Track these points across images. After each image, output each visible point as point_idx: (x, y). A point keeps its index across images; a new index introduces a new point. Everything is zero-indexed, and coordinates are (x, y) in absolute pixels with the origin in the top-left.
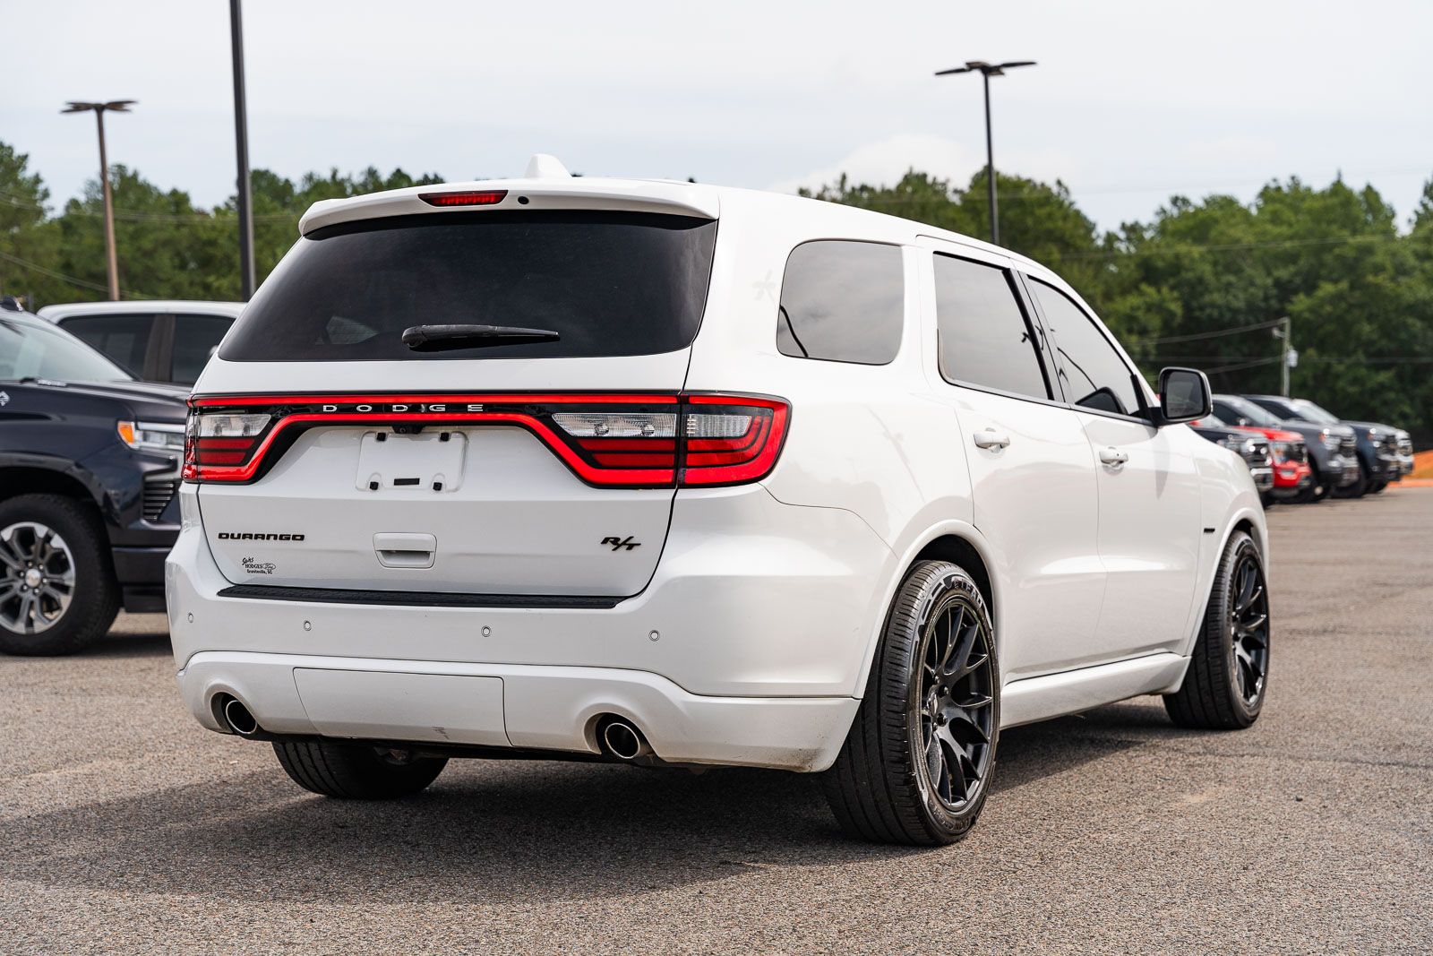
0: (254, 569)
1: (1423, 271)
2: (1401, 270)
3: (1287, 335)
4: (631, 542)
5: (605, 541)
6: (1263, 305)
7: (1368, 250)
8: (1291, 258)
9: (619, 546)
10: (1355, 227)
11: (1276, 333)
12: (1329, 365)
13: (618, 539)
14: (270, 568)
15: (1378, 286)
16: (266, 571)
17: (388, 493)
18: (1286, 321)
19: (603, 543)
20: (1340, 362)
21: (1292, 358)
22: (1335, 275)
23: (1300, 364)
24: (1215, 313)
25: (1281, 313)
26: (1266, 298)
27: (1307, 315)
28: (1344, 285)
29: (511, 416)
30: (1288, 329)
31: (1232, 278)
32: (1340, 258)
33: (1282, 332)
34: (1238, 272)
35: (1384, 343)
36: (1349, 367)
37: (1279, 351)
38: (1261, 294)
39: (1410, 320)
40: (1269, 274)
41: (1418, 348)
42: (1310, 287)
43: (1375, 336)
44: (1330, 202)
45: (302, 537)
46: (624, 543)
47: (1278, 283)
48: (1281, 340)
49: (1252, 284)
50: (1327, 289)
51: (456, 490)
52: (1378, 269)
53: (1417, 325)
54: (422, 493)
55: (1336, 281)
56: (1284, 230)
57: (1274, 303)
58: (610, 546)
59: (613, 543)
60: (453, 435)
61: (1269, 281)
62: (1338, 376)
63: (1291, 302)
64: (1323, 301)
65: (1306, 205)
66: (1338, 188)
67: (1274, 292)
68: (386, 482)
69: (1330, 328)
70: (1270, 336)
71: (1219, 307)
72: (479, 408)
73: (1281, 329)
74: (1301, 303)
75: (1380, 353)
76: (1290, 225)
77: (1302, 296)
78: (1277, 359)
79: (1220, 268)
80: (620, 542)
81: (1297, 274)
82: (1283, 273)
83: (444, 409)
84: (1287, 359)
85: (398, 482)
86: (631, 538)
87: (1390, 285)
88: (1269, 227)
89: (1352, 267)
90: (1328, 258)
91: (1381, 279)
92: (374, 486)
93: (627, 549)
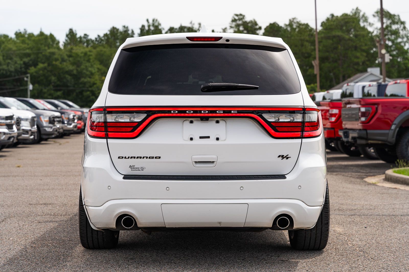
0: (134, 169)
1: (70, 61)
2: (63, 60)
3: (29, 80)
4: (288, 156)
5: (279, 156)
6: (20, 70)
7: (53, 54)
8: (28, 55)
9: (284, 158)
10: (49, 46)
11: (25, 79)
12: (42, 90)
13: (284, 156)
14: (143, 169)
15: (56, 65)
16: (141, 170)
17: (197, 141)
18: (29, 75)
19: (278, 157)
20: (45, 88)
21: (31, 87)
22: (43, 61)
23: (33, 89)
24: (4, 72)
25: (26, 73)
26: (21, 68)
27: (34, 74)
28: (46, 65)
29: (246, 115)
30: (29, 78)
31: (9, 61)
32: (45, 56)
33: (27, 79)
34: (11, 59)
35: (58, 83)
36: (48, 90)
37: (27, 85)
38: (19, 66)
39: (67, 76)
40: (21, 60)
41: (69, 84)
42: (35, 65)
43: (56, 81)
44: (40, 38)
45: (160, 158)
46: (285, 157)
47: (24, 63)
48: (27, 81)
49: (16, 63)
50: (41, 66)
51: (225, 140)
52: (56, 60)
53: (69, 77)
54: (212, 141)
55: (43, 63)
56: (26, 46)
57: (23, 69)
58: (281, 158)
59: (282, 157)
60: (221, 121)
61: (22, 62)
62: (45, 93)
63: (29, 69)
64: (40, 70)
65: (33, 38)
66: (42, 34)
67: (23, 66)
68: (196, 138)
69: (42, 78)
70: (23, 79)
71: (6, 70)
72: (236, 112)
73: (27, 77)
74: (32, 70)
75: (58, 86)
76: (28, 44)
77: (33, 68)
78: (26, 87)
79: (5, 58)
80: (284, 157)
81: (31, 60)
82: (26, 60)
83: (222, 112)
84: (29, 87)
85: (201, 138)
86: (288, 155)
87: (60, 65)
88: (21, 45)
89: (49, 59)
90: (40, 55)
91: (58, 63)
92: (191, 139)
93: (286, 159)
